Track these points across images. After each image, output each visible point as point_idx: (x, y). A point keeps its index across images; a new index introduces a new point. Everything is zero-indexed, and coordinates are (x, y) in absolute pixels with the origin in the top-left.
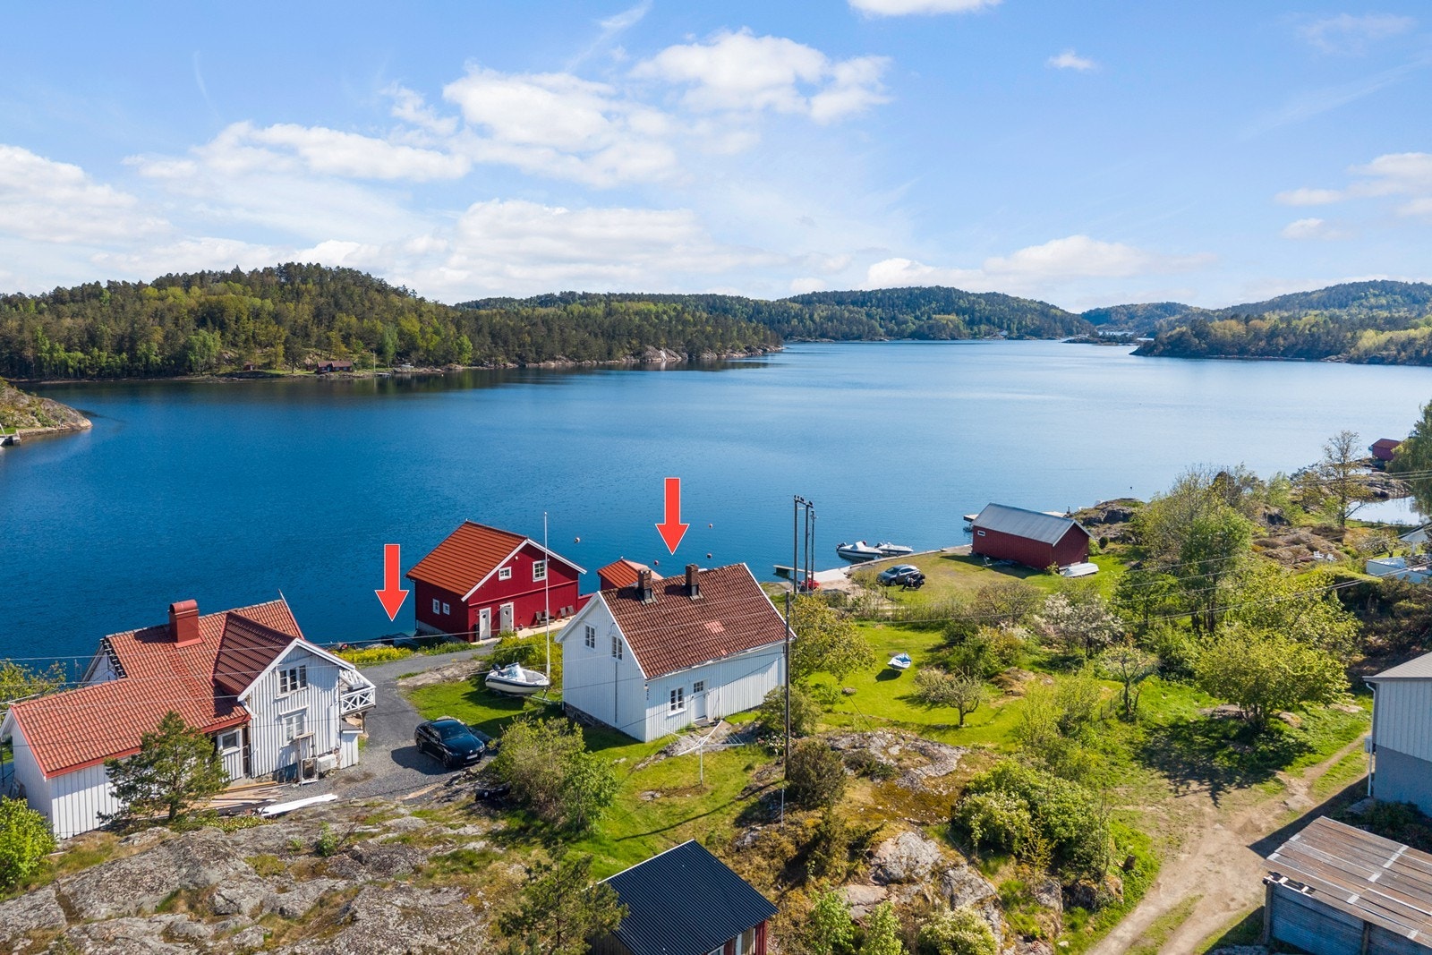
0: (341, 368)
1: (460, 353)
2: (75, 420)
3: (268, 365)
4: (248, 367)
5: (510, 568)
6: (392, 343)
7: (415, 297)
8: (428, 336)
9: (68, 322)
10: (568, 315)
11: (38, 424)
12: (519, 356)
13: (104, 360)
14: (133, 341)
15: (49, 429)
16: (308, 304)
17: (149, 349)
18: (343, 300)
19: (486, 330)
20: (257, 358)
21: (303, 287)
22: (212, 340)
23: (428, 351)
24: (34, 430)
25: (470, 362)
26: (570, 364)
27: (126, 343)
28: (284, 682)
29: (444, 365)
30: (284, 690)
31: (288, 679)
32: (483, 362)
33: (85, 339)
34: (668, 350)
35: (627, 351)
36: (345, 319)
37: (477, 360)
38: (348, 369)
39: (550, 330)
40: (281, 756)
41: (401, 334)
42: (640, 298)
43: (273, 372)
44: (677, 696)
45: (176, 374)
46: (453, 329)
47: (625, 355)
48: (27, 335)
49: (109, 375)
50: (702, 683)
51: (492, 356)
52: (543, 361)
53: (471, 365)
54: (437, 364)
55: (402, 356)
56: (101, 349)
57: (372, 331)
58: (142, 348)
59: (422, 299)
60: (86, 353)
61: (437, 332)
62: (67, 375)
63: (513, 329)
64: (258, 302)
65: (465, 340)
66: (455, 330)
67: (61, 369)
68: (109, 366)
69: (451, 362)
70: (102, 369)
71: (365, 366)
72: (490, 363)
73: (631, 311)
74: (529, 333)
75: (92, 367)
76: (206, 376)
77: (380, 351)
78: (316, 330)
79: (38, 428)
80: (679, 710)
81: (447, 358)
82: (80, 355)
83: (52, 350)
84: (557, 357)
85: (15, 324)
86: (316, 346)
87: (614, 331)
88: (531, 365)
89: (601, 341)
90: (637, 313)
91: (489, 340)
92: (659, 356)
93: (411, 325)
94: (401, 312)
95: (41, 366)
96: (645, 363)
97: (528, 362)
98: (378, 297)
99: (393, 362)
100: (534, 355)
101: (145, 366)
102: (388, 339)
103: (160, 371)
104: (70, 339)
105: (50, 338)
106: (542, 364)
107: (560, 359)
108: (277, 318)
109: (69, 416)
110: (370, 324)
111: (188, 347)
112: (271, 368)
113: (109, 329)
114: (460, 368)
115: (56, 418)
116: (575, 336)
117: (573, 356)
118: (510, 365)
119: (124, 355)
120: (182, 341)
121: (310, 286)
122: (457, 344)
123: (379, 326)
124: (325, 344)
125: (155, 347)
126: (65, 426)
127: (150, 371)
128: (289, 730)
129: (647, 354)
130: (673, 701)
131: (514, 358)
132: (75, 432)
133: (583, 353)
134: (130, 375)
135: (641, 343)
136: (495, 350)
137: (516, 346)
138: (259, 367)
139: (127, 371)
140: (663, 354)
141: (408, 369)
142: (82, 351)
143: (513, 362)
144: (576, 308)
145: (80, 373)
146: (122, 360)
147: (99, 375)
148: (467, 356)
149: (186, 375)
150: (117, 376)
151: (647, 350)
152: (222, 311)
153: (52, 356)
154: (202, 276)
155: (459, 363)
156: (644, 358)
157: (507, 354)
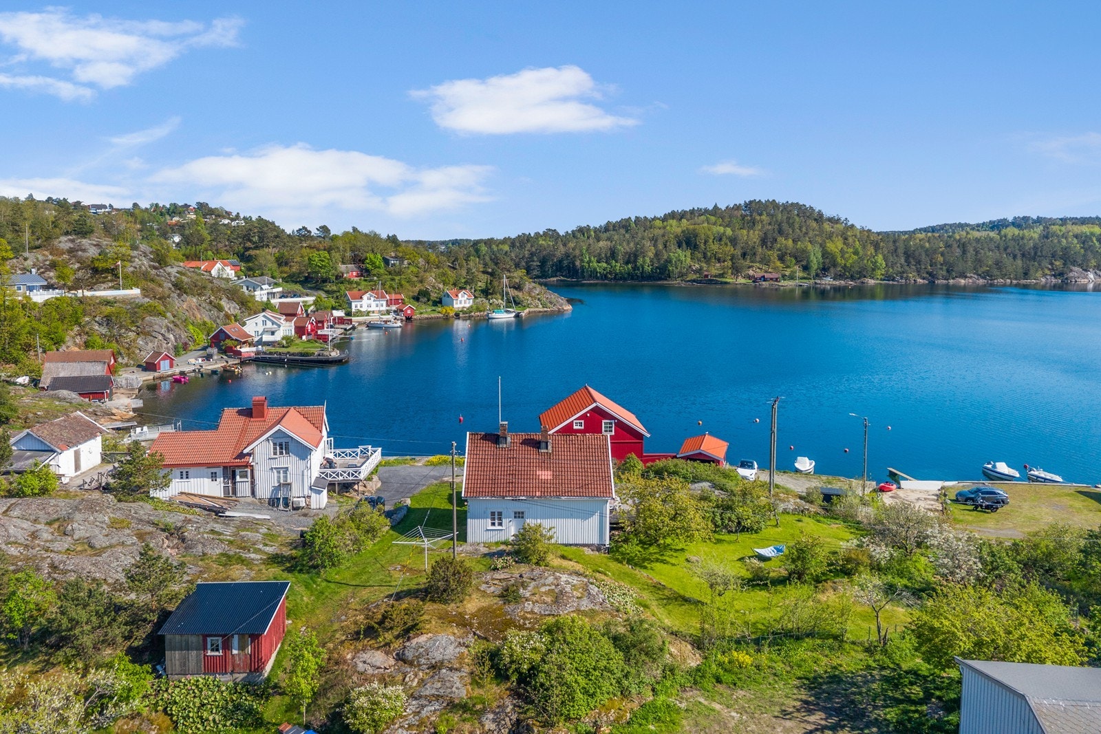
0: (771, 279)
1: (873, 270)
2: (561, 305)
3: (722, 275)
4: (707, 276)
5: (583, 421)
6: (815, 260)
7: (846, 224)
8: (847, 255)
9: (601, 244)
10: (1001, 238)
11: (541, 306)
12: (930, 274)
13: (618, 268)
14: (636, 256)
15: (545, 309)
16: (759, 230)
17: (644, 262)
18: (785, 226)
19: (901, 251)
20: (715, 269)
21: (758, 218)
22: (683, 257)
23: (845, 267)
24: (537, 309)
25: (883, 277)
26: (981, 282)
27: (632, 258)
28: (275, 449)
29: (859, 279)
30: (275, 454)
31: (278, 448)
32: (894, 278)
33: (609, 255)
34: (1098, 272)
35: (1047, 272)
36: (784, 242)
37: (889, 276)
38: (776, 280)
39: (964, 252)
40: (273, 491)
41: (825, 254)
42: (1084, 221)
43: (724, 280)
44: (496, 517)
45: (660, 279)
46: (871, 250)
47: (1044, 275)
48: (577, 252)
49: (621, 279)
50: (523, 513)
51: (903, 272)
52: (953, 279)
53: (884, 280)
54: (852, 278)
55: (824, 270)
56: (616, 262)
57: (804, 251)
58: (640, 261)
59: (853, 226)
60: (608, 264)
61: (856, 253)
62: (597, 278)
63: (927, 251)
64: (721, 229)
65: (880, 258)
66: (873, 251)
67: (593, 274)
68: (620, 272)
69: (865, 277)
70: (616, 274)
71: (792, 278)
72: (901, 279)
73: (1071, 234)
74: (942, 254)
75: (610, 273)
76: (679, 281)
77: (806, 268)
78: (760, 250)
79: (540, 308)
80: (497, 527)
81: (862, 274)
82: (605, 265)
83: (589, 262)
84: (968, 275)
85: (573, 245)
86: (760, 262)
87: (1036, 253)
88: (941, 282)
89: (1019, 262)
90: (1076, 236)
91: (903, 260)
92: (1086, 277)
93: (835, 246)
94: (830, 236)
95: (583, 272)
96: (1067, 284)
97: (938, 279)
98: (814, 224)
99: (817, 275)
100: (944, 273)
101: (642, 273)
102: (812, 258)
103: (650, 277)
104: (600, 255)
105: (590, 254)
106: (951, 281)
107: (971, 277)
108: (733, 241)
109: (558, 302)
110: (803, 246)
111: (669, 261)
112: (723, 277)
113: (623, 248)
114: (872, 282)
115: (551, 303)
116: (990, 257)
117: (987, 275)
118: (920, 281)
119: (630, 266)
120: (665, 257)
121: (764, 217)
122: (872, 262)
123: (810, 247)
124: (765, 261)
125: (648, 260)
126: (555, 308)
127: (645, 277)
128: (279, 477)
129: (1071, 274)
130: (494, 519)
131: (925, 275)
132: (560, 312)
133: (996, 272)
134: (632, 279)
135: (1064, 264)
136: (907, 268)
137: (928, 265)
138: (716, 276)
139: (631, 276)
140: (1091, 276)
141: (828, 282)
142: (606, 262)
143: (924, 279)
144: (1011, 232)
145: (605, 277)
146: (628, 269)
147: (615, 278)
148: (879, 272)
149: (666, 280)
150: (625, 279)
151: (1071, 271)
152: (696, 236)
153: (589, 266)
154: (692, 212)
155: (872, 278)
156: (1067, 279)
157: (918, 271)
